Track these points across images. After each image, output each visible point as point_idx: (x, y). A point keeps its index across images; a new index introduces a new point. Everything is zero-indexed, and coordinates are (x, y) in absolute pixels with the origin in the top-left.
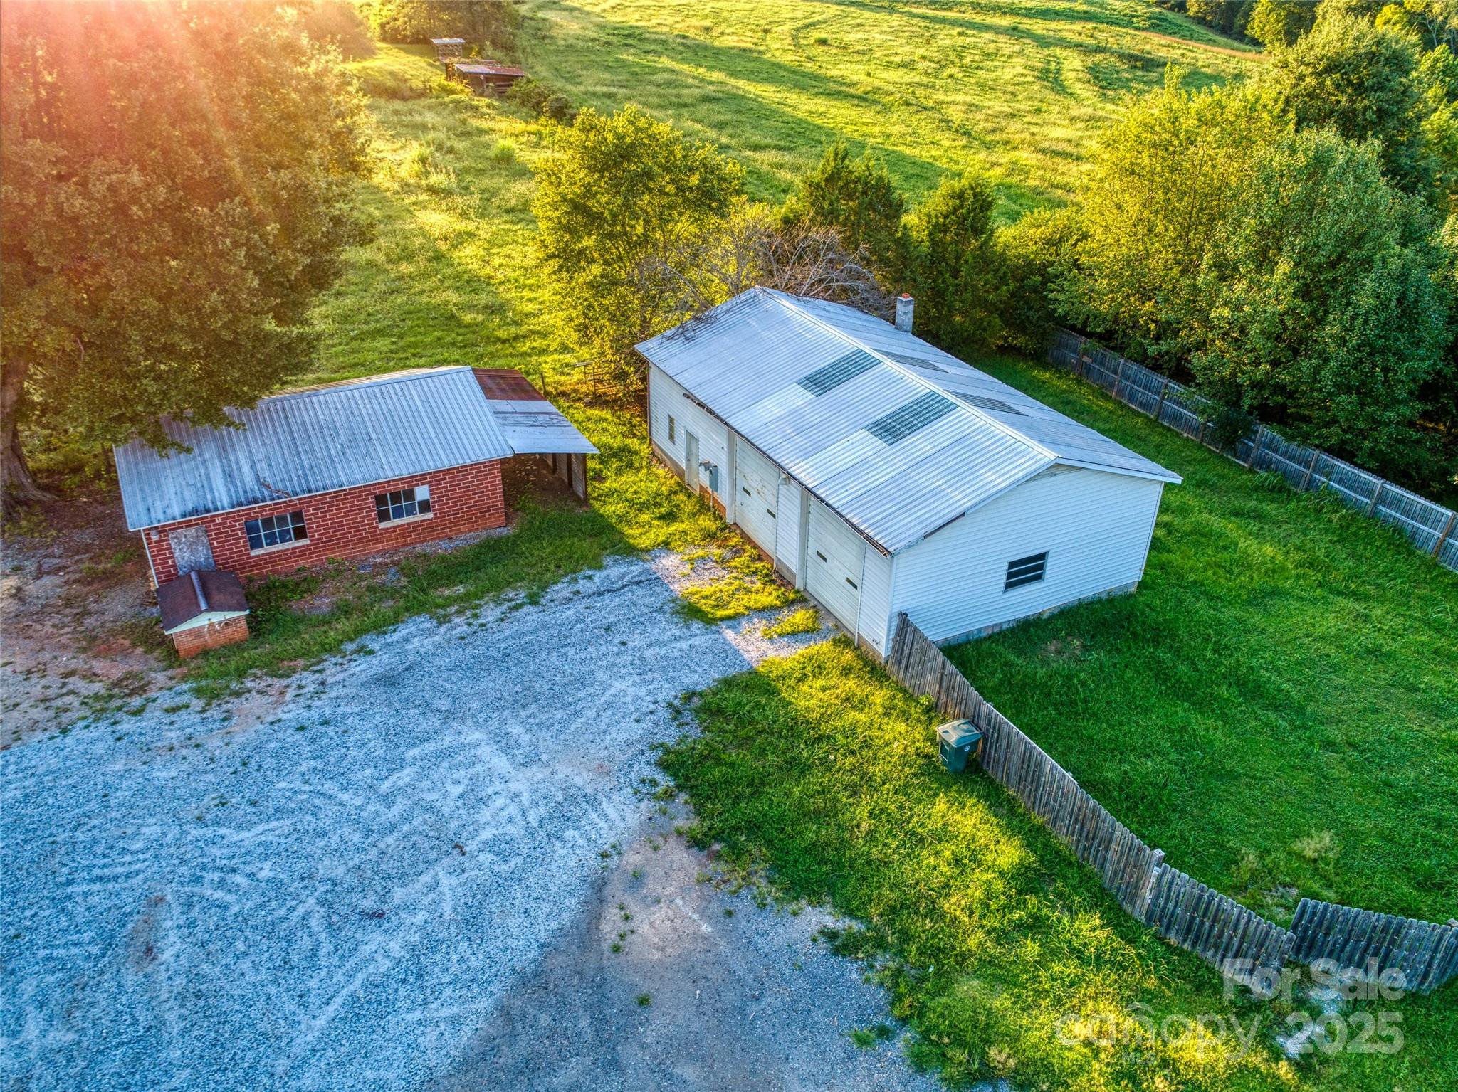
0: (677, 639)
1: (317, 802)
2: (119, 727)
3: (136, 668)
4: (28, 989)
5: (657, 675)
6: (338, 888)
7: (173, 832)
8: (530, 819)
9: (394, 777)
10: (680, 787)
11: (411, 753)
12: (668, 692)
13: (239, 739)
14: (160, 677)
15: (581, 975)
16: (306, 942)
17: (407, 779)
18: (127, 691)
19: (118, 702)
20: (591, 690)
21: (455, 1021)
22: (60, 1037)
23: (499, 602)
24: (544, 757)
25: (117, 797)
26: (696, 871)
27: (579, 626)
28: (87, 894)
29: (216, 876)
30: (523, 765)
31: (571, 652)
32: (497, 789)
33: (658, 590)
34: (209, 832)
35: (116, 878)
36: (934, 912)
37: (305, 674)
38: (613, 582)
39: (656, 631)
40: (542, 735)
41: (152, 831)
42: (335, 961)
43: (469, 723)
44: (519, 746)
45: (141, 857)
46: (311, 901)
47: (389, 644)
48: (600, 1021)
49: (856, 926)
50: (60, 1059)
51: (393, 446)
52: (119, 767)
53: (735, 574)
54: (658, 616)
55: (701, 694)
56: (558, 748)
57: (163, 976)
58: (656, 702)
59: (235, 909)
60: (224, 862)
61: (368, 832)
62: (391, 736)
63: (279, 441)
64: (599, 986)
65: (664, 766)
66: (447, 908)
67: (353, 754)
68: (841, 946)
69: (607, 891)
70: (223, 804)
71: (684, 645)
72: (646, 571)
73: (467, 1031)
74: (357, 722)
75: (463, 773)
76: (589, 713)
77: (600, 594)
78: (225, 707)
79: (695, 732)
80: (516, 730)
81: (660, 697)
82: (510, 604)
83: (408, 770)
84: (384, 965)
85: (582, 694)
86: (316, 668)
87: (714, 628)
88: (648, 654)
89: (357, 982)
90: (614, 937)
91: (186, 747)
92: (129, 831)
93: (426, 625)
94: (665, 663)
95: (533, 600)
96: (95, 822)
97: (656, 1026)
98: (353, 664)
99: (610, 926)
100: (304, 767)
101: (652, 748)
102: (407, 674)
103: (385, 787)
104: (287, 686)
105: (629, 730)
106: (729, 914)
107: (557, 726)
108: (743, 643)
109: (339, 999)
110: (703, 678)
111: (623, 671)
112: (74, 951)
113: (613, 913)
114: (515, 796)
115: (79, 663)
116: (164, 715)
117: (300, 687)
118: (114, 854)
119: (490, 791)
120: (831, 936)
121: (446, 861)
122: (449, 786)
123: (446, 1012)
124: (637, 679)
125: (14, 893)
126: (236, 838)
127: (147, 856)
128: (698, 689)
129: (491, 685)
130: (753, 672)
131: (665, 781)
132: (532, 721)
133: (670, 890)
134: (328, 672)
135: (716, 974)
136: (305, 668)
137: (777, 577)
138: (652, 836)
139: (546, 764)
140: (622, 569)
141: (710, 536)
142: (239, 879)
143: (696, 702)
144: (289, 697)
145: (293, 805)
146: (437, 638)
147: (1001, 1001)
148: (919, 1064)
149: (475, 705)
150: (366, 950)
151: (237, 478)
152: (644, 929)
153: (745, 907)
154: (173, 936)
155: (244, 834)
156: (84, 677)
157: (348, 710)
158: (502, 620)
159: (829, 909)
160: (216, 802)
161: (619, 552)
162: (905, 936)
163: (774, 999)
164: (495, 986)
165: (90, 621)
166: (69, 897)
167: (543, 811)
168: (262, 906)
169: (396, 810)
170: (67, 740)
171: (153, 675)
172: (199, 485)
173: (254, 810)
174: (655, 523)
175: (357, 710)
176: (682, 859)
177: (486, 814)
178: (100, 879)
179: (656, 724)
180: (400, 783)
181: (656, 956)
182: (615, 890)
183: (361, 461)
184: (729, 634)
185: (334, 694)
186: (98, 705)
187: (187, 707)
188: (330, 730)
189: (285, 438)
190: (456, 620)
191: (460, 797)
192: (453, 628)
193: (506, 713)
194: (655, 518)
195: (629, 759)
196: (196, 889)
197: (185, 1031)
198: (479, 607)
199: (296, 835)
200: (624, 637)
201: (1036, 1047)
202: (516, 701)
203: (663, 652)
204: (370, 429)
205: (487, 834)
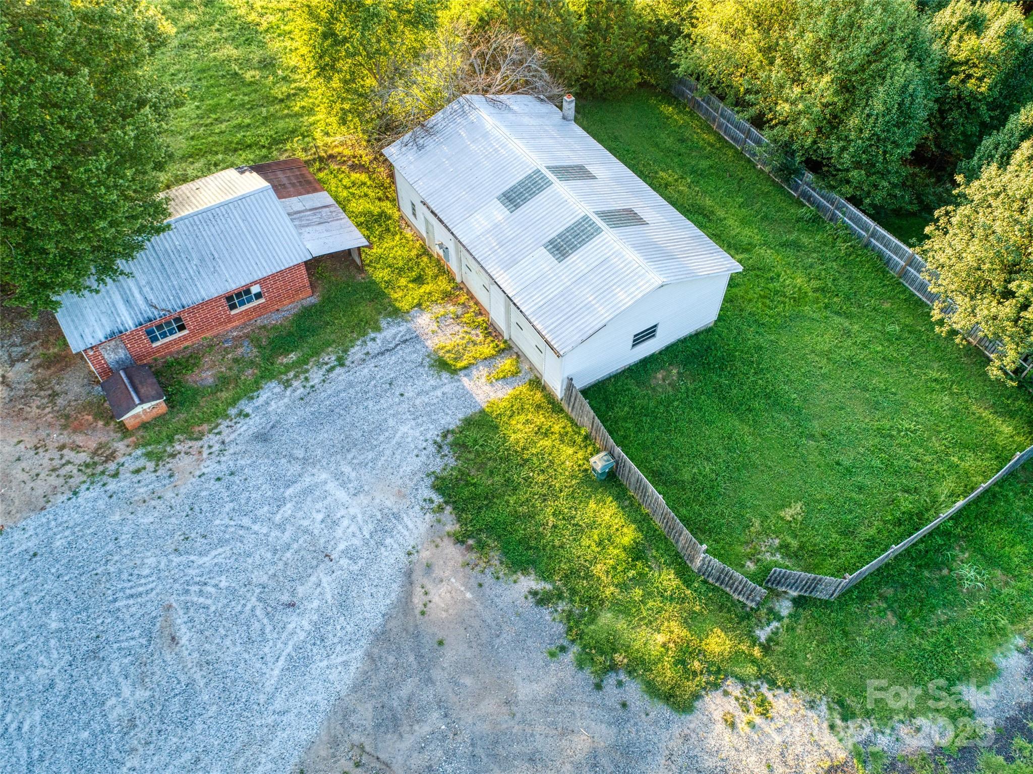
0: (435, 388)
1: (241, 532)
2: (107, 488)
3: (103, 439)
4: (115, 667)
5: (425, 419)
6: (266, 590)
7: (164, 561)
8: (365, 533)
9: (281, 512)
10: (446, 503)
11: (290, 492)
12: (433, 433)
13: (183, 490)
14: (121, 446)
15: (406, 630)
16: (257, 626)
17: (290, 512)
18: (103, 459)
19: (100, 468)
20: (387, 434)
21: (345, 664)
22: (142, 694)
23: (319, 365)
24: (366, 488)
25: (123, 540)
26: (460, 559)
27: (373, 383)
28: (128, 607)
29: (196, 588)
30: (354, 495)
31: (370, 404)
32: (342, 514)
33: (418, 347)
34: (183, 559)
35: (141, 594)
36: (588, 576)
37: (210, 436)
38: (390, 343)
39: (421, 382)
40: (362, 471)
41: (151, 561)
42: (275, 635)
43: (318, 467)
44: (350, 481)
45: (151, 579)
46: (254, 599)
47: (258, 408)
48: (419, 656)
49: (549, 587)
50: (147, 706)
51: (231, 262)
52: (117, 517)
53: (466, 329)
54: (420, 370)
55: (453, 432)
56: (373, 480)
57: (186, 653)
58: (426, 440)
59: (213, 608)
60: (198, 578)
61: (275, 551)
62: (275, 480)
63: (153, 269)
64: (417, 636)
65: (437, 488)
66: (329, 596)
67: (254, 496)
68: (541, 600)
69: (414, 577)
70: (187, 539)
71: (439, 393)
72: (409, 330)
73: (353, 669)
74: (251, 472)
75: (321, 504)
76: (388, 453)
77: (382, 354)
78: (168, 466)
79: (452, 462)
80: (347, 469)
81: (429, 436)
82: (326, 367)
83: (289, 505)
84: (302, 635)
85: (382, 438)
86: (216, 431)
87: (456, 377)
88: (418, 402)
89: (289, 648)
90: (420, 607)
91: (153, 499)
92: (138, 562)
93: (277, 390)
94: (428, 409)
95: (341, 362)
96: (116, 558)
97: (449, 656)
98: (239, 425)
99: (418, 600)
100: (227, 509)
101: (428, 475)
102: (273, 432)
103: (278, 518)
104: (202, 447)
105: (412, 464)
106: (480, 585)
107: (370, 464)
108: (475, 388)
109: (282, 658)
110: (452, 419)
111: (404, 417)
112: (133, 643)
113: (418, 591)
114: (354, 517)
115: (64, 439)
116: (133, 476)
117: (210, 447)
118: (134, 578)
119: (339, 515)
120: (535, 593)
121: (322, 566)
122: (315, 514)
123: (340, 660)
124: (413, 423)
125: (86, 609)
126: (201, 562)
127: (154, 578)
128: (451, 427)
129: (326, 435)
130: (482, 411)
131: (438, 499)
132: (355, 461)
133: (447, 573)
134: (224, 434)
135: (476, 623)
136: (210, 431)
137: (491, 331)
138: (434, 537)
139: (368, 493)
140: (393, 331)
141: (447, 296)
142: (210, 589)
143: (450, 438)
144: (205, 455)
145: (227, 536)
146: (286, 400)
147: (621, 625)
148: (580, 665)
149: (319, 452)
150: (290, 627)
151: (133, 302)
152: (436, 599)
153: (488, 580)
154: (184, 629)
155: (205, 559)
156: (72, 449)
157: (243, 462)
158: (324, 381)
159: (533, 577)
160: (182, 537)
161: (389, 315)
162: (573, 592)
163: (507, 635)
164: (363, 642)
165: (60, 401)
166: (119, 610)
167: (371, 527)
168: (227, 605)
169: (287, 534)
170: (79, 500)
171: (116, 445)
172: (109, 312)
173: (206, 541)
174: (411, 285)
175: (249, 462)
176: (453, 552)
177: (339, 532)
178: (132, 596)
179: (428, 457)
180: (286, 515)
181: (444, 615)
182: (418, 576)
183: (212, 277)
184: (465, 381)
185: (232, 451)
186: (89, 471)
187: (144, 468)
188: (236, 479)
189: (156, 264)
190: (296, 384)
191: (322, 521)
192: (294, 391)
193: (338, 456)
194: (410, 281)
195: (416, 485)
196: (188, 598)
197: (207, 684)
198: (307, 371)
199: (235, 557)
200: (402, 390)
201: (638, 651)
202: (343, 447)
203: (426, 400)
204: (212, 249)
205: (342, 546)
